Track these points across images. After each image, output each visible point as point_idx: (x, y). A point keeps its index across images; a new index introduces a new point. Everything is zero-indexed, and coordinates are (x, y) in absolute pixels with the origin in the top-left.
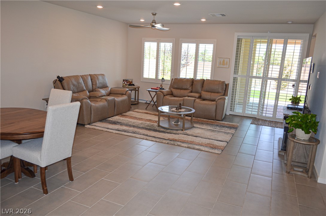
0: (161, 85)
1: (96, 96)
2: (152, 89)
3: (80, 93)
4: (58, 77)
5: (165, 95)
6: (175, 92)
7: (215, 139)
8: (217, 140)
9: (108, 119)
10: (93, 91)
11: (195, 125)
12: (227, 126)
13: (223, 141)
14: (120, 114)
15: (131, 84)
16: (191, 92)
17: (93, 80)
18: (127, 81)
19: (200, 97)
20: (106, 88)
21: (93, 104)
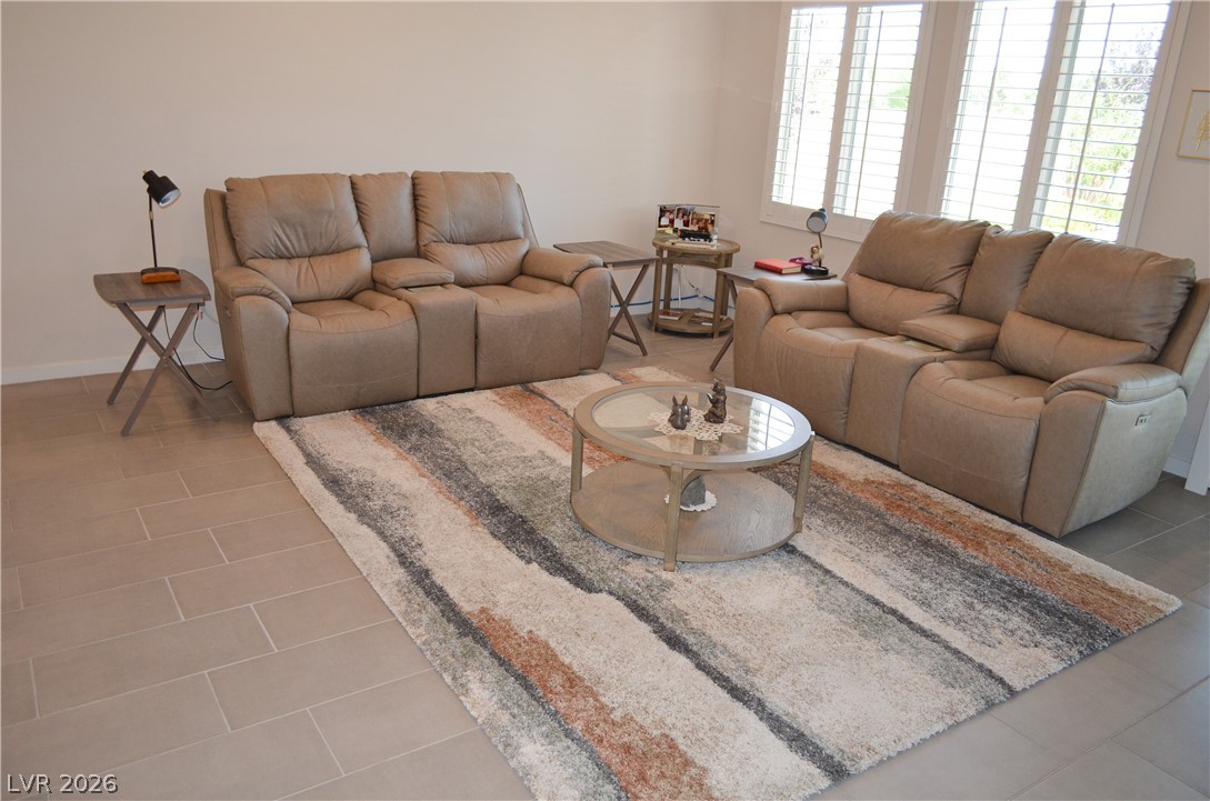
1: (394, 281)
2: (757, 265)
3: (319, 260)
4: (149, 177)
5: (779, 308)
15: (700, 232)
16: (956, 309)
17: (421, 201)
18: (683, 212)
20: (495, 246)
21: (301, 320)
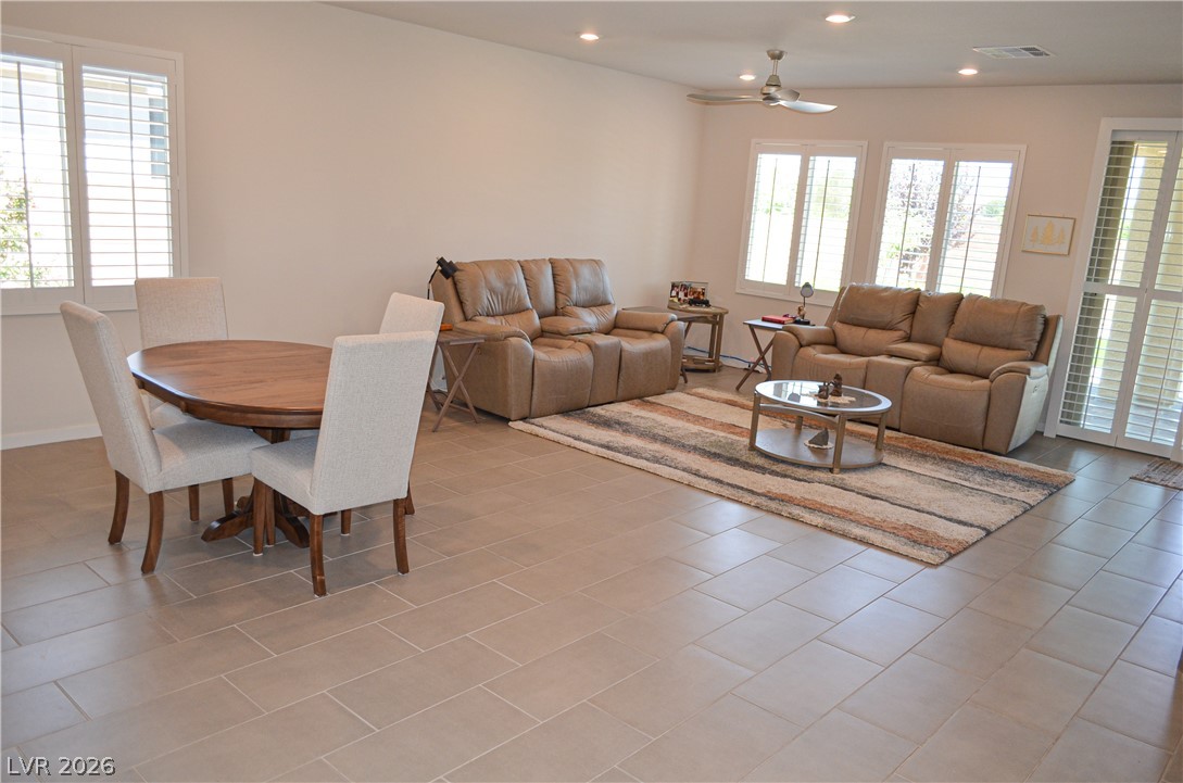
0: (800, 310)
1: (561, 330)
2: (764, 320)
3: (510, 317)
4: (441, 262)
5: (804, 343)
6: (847, 333)
7: (944, 515)
8: (950, 520)
9: (591, 409)
10: (556, 315)
11: (887, 459)
12: (1022, 475)
13: (972, 525)
14: (639, 396)
15: (699, 300)
16: (908, 339)
17: (558, 278)
18: (685, 287)
19: (936, 361)
20: (600, 308)
21: (542, 355)
